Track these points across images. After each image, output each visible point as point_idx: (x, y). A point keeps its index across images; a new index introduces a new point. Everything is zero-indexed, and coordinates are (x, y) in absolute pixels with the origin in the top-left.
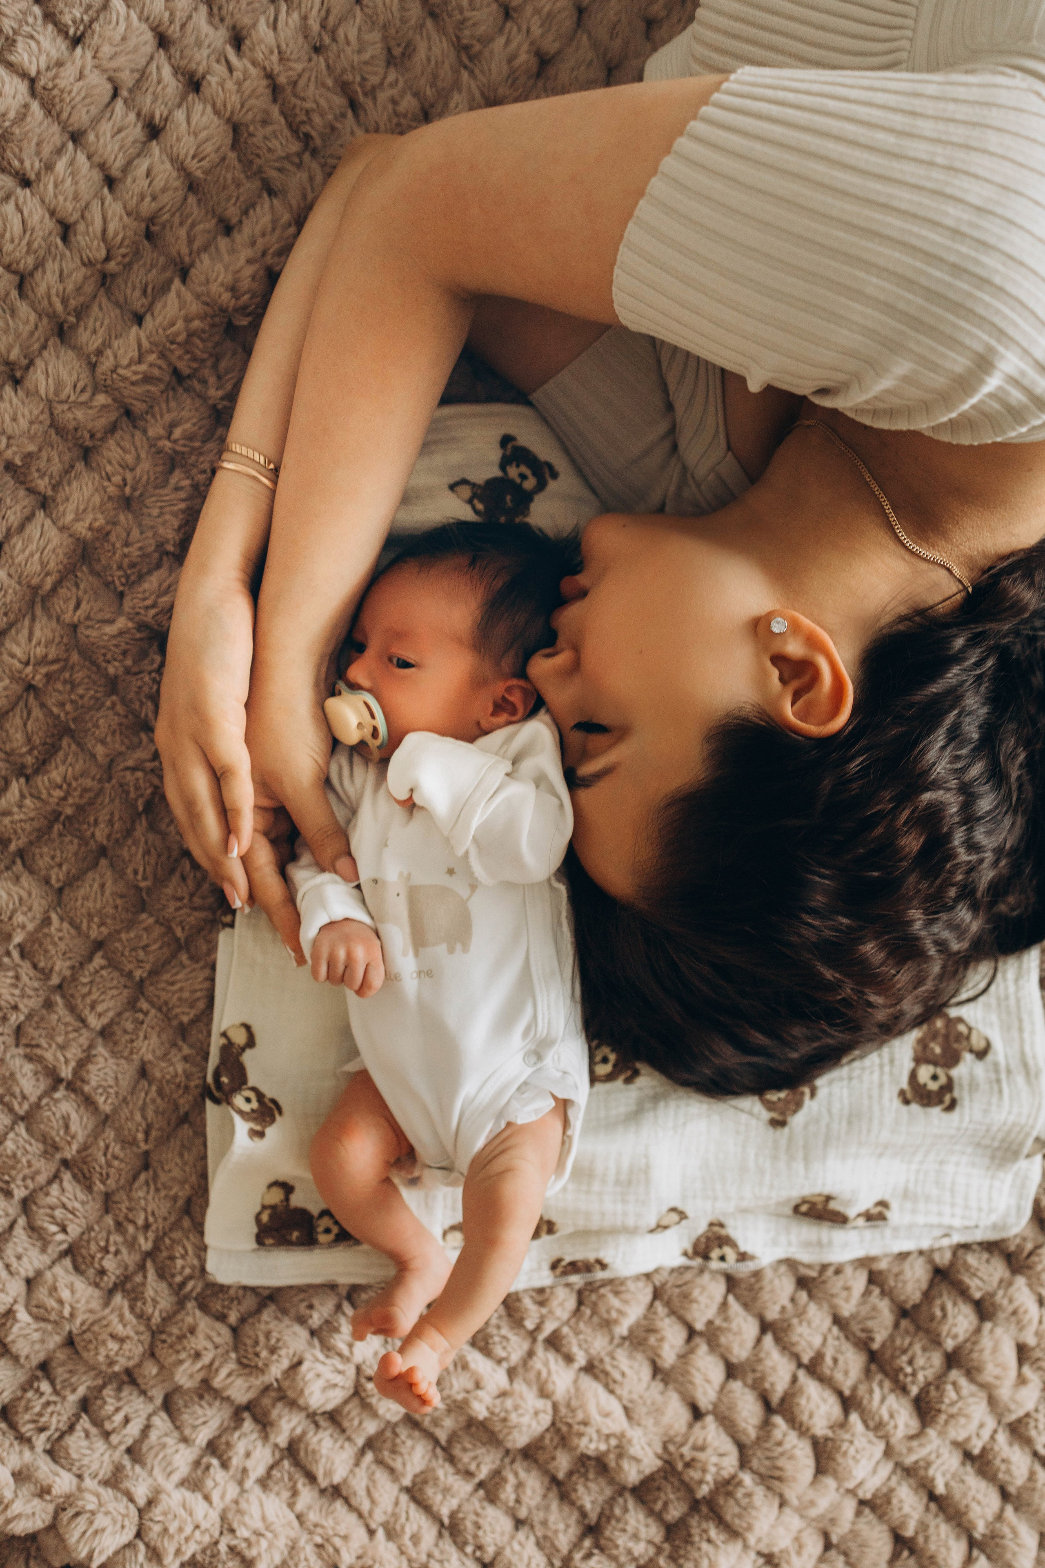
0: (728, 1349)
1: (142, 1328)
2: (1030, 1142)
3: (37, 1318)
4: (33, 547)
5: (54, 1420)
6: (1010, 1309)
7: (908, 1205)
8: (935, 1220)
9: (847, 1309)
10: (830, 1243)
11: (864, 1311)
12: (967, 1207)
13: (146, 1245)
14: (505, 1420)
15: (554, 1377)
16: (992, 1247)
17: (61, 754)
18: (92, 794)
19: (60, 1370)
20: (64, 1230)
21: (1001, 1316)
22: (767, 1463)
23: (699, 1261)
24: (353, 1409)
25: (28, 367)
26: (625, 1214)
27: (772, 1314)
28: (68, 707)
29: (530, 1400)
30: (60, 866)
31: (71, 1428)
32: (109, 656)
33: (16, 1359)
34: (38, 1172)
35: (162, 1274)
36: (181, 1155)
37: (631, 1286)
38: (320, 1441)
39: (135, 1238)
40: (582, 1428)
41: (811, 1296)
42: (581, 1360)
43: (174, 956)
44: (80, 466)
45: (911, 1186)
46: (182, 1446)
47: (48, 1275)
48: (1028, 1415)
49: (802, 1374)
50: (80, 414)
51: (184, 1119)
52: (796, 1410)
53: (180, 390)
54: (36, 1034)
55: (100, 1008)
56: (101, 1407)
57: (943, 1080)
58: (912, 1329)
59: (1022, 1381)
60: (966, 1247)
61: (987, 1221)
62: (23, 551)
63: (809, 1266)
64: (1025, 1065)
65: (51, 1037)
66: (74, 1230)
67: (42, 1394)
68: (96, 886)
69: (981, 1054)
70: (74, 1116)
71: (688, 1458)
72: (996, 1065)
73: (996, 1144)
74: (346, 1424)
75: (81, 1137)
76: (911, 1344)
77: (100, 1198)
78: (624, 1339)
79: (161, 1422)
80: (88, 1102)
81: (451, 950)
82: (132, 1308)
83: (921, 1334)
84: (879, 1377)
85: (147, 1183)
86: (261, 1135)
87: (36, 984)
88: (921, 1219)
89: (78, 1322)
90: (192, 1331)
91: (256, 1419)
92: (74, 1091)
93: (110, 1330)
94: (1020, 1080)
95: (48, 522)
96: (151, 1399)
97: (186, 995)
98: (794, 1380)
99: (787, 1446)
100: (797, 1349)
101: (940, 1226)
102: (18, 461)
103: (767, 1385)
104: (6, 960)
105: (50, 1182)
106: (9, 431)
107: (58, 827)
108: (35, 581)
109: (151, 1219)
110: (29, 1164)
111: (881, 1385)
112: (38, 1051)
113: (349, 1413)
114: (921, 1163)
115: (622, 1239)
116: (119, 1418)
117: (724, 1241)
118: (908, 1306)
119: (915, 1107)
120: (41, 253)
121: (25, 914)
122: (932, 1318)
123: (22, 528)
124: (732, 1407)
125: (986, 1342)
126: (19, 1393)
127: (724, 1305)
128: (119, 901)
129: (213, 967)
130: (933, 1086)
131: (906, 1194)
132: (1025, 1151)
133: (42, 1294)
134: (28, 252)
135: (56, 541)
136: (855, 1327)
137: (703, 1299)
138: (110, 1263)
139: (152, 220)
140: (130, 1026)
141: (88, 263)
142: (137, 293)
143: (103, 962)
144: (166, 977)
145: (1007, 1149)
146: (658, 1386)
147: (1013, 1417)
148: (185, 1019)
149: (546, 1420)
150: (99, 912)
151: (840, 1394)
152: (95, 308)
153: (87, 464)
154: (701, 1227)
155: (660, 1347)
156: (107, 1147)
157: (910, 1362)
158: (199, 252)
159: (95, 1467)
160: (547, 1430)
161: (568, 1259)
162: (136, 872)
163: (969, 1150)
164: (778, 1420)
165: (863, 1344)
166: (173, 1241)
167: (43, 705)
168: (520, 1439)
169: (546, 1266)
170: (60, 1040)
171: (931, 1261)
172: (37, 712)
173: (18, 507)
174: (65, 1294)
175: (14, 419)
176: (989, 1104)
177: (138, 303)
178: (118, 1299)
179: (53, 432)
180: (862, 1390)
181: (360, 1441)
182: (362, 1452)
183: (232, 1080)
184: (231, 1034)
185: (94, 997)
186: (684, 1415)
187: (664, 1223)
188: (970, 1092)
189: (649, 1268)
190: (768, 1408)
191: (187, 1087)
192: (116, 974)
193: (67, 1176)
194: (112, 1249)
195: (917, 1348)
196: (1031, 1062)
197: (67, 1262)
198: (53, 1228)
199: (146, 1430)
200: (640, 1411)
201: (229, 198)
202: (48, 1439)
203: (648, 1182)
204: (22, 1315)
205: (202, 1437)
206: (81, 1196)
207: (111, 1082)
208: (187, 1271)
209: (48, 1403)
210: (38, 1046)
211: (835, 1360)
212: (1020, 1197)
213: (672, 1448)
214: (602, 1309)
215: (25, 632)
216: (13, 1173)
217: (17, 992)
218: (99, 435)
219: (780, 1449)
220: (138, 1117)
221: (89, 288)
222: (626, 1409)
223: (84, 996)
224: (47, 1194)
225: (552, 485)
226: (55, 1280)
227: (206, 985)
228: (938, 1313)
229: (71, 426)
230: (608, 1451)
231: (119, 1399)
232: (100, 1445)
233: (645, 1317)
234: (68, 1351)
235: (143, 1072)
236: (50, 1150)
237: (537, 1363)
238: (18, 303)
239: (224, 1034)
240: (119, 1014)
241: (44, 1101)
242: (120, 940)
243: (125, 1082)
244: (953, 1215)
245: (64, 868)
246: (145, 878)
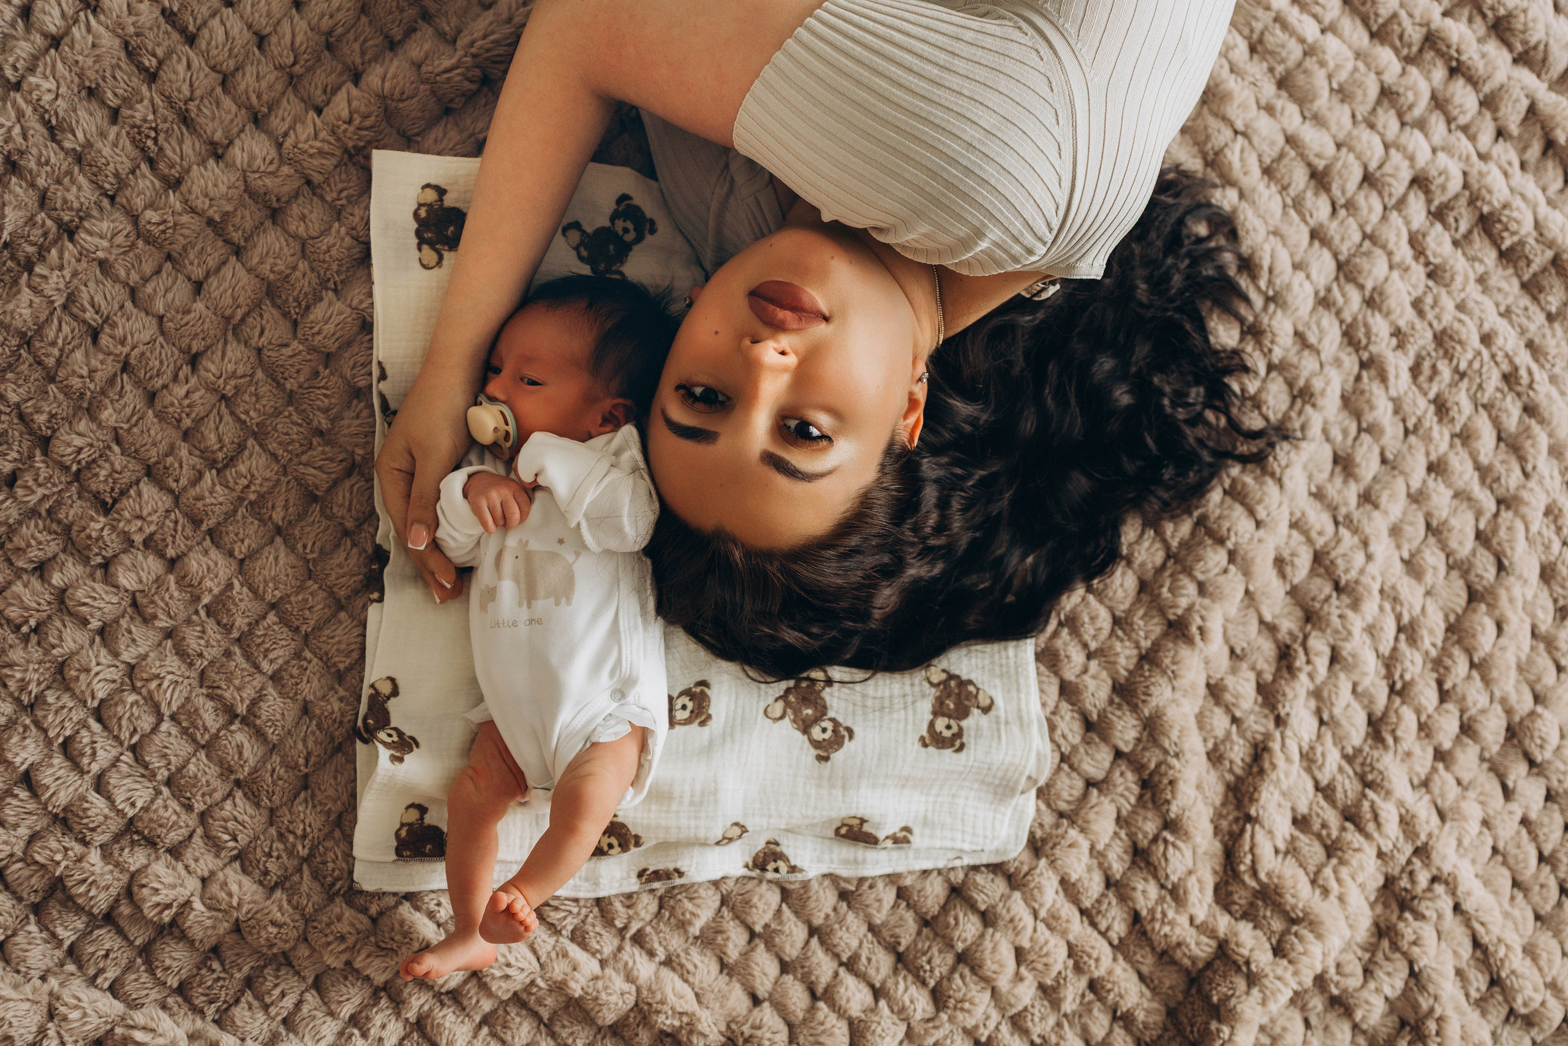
0: (782, 949)
1: (297, 917)
2: (1024, 779)
3: (210, 908)
4: (226, 284)
5: (223, 993)
6: (1008, 918)
7: (927, 831)
8: (948, 844)
9: (878, 919)
10: (864, 861)
11: (893, 920)
12: (974, 834)
13: (303, 852)
14: (596, 999)
15: (639, 966)
16: (996, 868)
17: (247, 453)
18: (270, 484)
19: (229, 953)
20: (235, 839)
21: (1001, 923)
22: (811, 1039)
23: (756, 873)
24: (472, 988)
25: (228, 146)
26: (697, 828)
27: (818, 920)
28: (252, 413)
29: (619, 983)
30: (242, 541)
31: (237, 1001)
32: (286, 375)
33: (192, 942)
34: (215, 790)
35: (315, 876)
36: (335, 779)
37: (702, 892)
38: (444, 1016)
39: (294, 846)
40: (659, 1007)
41: (849, 906)
42: (661, 955)
43: (334, 615)
44: (268, 223)
45: (929, 814)
46: (329, 1019)
47: (221, 875)
48: (1025, 1009)
49: (842, 971)
50: (268, 181)
51: (338, 749)
52: (836, 997)
53: (350, 165)
54: (217, 678)
55: (272, 656)
56: (262, 984)
57: (955, 729)
58: (931, 936)
59: (1018, 978)
60: (975, 868)
61: (991, 846)
62: (218, 288)
63: (847, 880)
64: (1020, 718)
65: (229, 681)
66: (243, 839)
67: (214, 971)
68: (271, 558)
69: (986, 710)
70: (246, 745)
71: (747, 1034)
72: (998, 718)
73: (997, 782)
74: (465, 1002)
75: (252, 761)
76: (930, 947)
77: (265, 813)
78: (696, 938)
79: (311, 998)
80: (259, 734)
81: (557, 603)
82: (289, 901)
83: (939, 939)
84: (904, 973)
85: (306, 801)
86: (401, 760)
87: (219, 637)
88: (937, 843)
89: (244, 910)
90: (339, 918)
91: (391, 999)
92: (248, 725)
93: (270, 917)
94: (1015, 729)
95: (239, 266)
96: (304, 978)
97: (343, 646)
98: (836, 975)
99: (828, 1025)
100: (838, 950)
101: (953, 849)
102: (217, 218)
103: (813, 978)
104: (195, 617)
105: (224, 799)
106: (212, 195)
107: (242, 511)
108: (228, 312)
109: (308, 830)
110: (208, 783)
111: (905, 978)
112: (219, 692)
113: (468, 991)
114: (938, 795)
115: (696, 851)
116: (276, 992)
117: (778, 856)
118: (929, 917)
119: (931, 749)
120: (241, 58)
121: (212, 580)
122: (947, 926)
123: (218, 270)
124: (784, 994)
125: (988, 944)
126: (195, 971)
127: (779, 911)
128: (290, 571)
129: (364, 625)
130: (947, 734)
131: (925, 822)
132: (1020, 788)
133: (214, 888)
134: (230, 56)
135: (245, 280)
136: (886, 934)
137: (761, 905)
138: (272, 866)
139: (330, 33)
140: (295, 672)
141: (280, 68)
142: (319, 92)
143: (276, 619)
144: (327, 632)
145: (1006, 786)
146: (724, 978)
147: (1014, 1011)
148: (342, 666)
149: (631, 1000)
150: (274, 579)
151: (872, 986)
152: (285, 101)
153: (274, 223)
154: (761, 845)
155: (725, 946)
156: (274, 770)
157: (929, 962)
158: (369, 62)
159: (255, 1033)
160: (632, 1010)
161: (652, 869)
162: (305, 547)
163: (976, 786)
164: (821, 1004)
165: (892, 948)
166: (326, 849)
167: (232, 413)
168: (609, 1017)
169: (634, 875)
170: (237, 682)
171: (948, 880)
172: (227, 418)
173: (216, 255)
174: (234, 888)
175: (215, 185)
176: (990, 747)
177: (319, 97)
178: (278, 894)
179: (246, 196)
180: (890, 984)
181: (478, 1018)
182: (479, 1027)
183: (377, 721)
184: (377, 686)
185: (267, 646)
186: (745, 1002)
187: (729, 835)
188: (976, 737)
189: (717, 876)
190: (814, 996)
191: (341, 722)
192: (285, 629)
193: (239, 794)
194: (275, 854)
195: (935, 950)
196: (1025, 716)
197: (237, 865)
198: (226, 837)
199: (298, 1005)
200: (709, 997)
201: (393, 22)
202: (217, 1011)
203: (716, 801)
204: (198, 905)
205: (346, 1011)
206: (250, 810)
207: (278, 717)
208: (337, 873)
209: (218, 979)
210: (218, 687)
211: (869, 960)
212: (1018, 827)
213: (734, 1026)
214: (679, 911)
215: (219, 353)
216: (194, 790)
217: (202, 642)
218: (284, 199)
219: (822, 1028)
220: (300, 746)
221: (279, 87)
222: (697, 995)
223: (259, 645)
224: (222, 809)
225: (649, 239)
226: (226, 877)
227: (359, 639)
228: (952, 922)
229: (262, 191)
230: (681, 1027)
231: (277, 977)
232: (261, 1016)
233: (714, 920)
234: (235, 936)
235: (306, 709)
236: (226, 773)
237: (625, 956)
238: (222, 97)
239: (372, 686)
240: (287, 663)
241: (222, 733)
242: (290, 603)
243: (290, 718)
244: (963, 841)
245: (246, 542)
246: (312, 552)
